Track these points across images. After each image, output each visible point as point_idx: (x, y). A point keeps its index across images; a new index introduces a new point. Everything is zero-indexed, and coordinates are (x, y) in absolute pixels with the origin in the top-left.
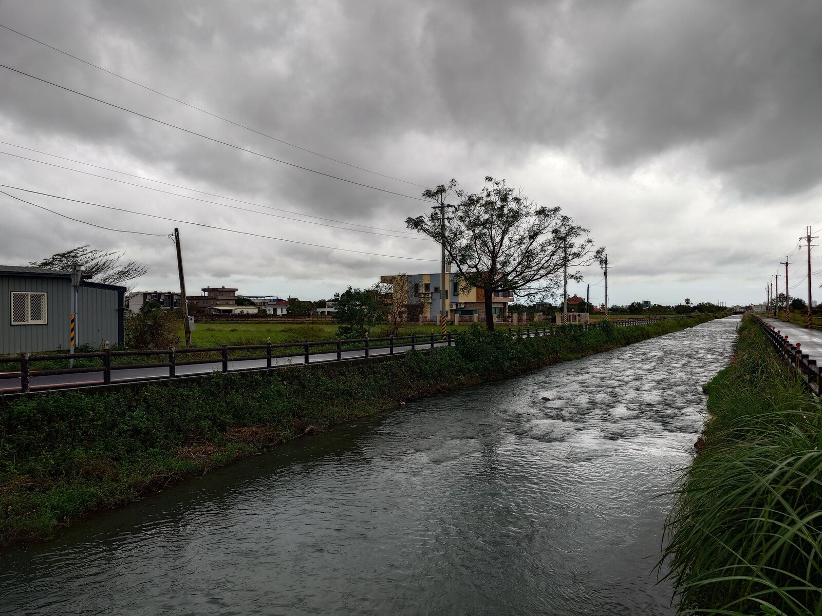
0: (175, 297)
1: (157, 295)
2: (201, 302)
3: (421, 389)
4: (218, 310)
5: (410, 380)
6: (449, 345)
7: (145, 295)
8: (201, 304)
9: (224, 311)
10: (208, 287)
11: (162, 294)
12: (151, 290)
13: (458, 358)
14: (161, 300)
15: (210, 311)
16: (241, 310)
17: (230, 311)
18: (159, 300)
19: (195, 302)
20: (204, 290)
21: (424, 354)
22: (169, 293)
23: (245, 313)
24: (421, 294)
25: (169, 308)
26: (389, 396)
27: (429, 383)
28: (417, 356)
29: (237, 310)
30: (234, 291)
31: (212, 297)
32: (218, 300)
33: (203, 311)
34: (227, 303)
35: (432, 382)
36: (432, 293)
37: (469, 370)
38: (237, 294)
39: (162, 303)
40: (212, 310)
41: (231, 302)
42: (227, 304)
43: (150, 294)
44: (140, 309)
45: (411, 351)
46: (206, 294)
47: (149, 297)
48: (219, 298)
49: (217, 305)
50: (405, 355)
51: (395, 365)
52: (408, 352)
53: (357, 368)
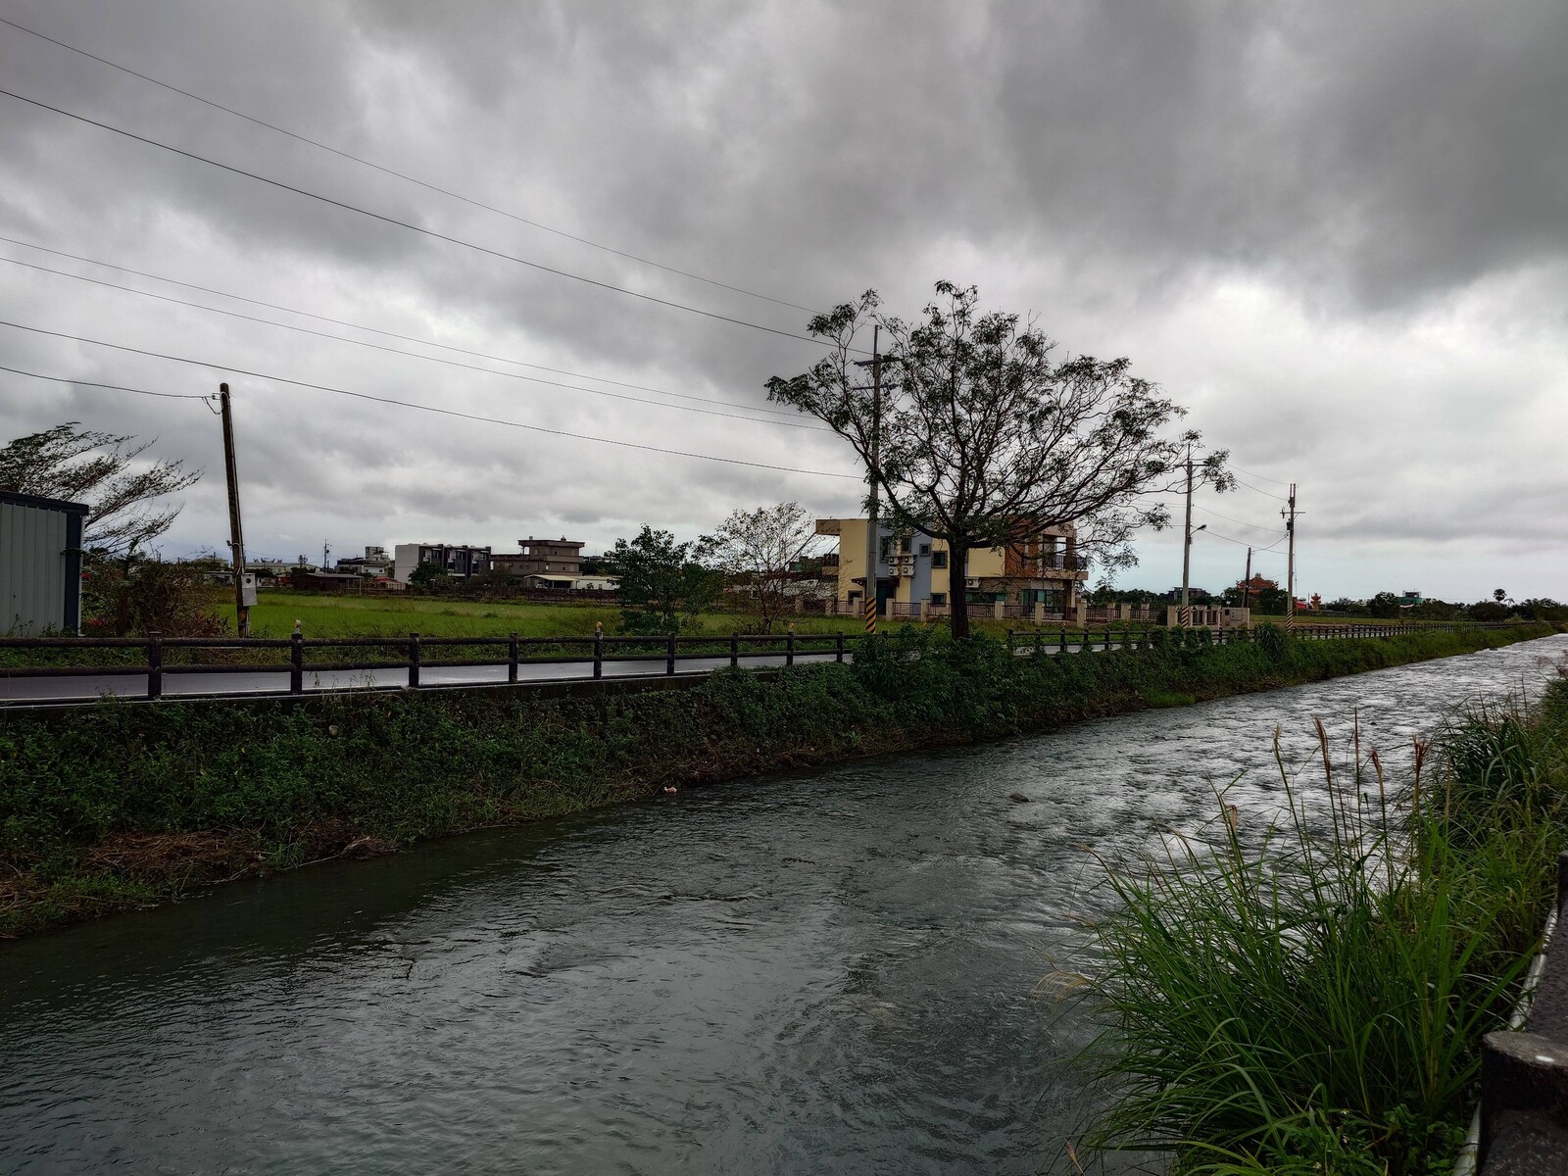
0: (475, 556)
1: (442, 551)
2: (517, 565)
3: (732, 758)
4: (546, 581)
5: (708, 736)
6: (839, 660)
7: (423, 549)
8: (516, 570)
9: (559, 584)
10: (531, 537)
11: (451, 548)
12: (433, 542)
13: (853, 690)
14: (450, 561)
15: (532, 583)
16: (588, 582)
17: (569, 583)
18: (446, 560)
19: (507, 565)
20: (523, 543)
21: (760, 678)
22: (465, 547)
23: (596, 587)
24: (893, 558)
25: (463, 575)
26: (635, 772)
27: (760, 746)
28: (740, 681)
29: (581, 582)
30: (577, 546)
31: (537, 558)
32: (548, 563)
33: (519, 582)
34: (564, 569)
35: (768, 743)
36: (915, 556)
37: (878, 718)
38: (583, 552)
39: (452, 566)
40: (537, 581)
41: (572, 568)
42: (564, 572)
43: (430, 548)
44: (410, 575)
45: (727, 669)
46: (527, 551)
47: (428, 554)
48: (549, 559)
49: (545, 572)
50: (704, 679)
51: (673, 701)
52: (716, 674)
53: (559, 704)
